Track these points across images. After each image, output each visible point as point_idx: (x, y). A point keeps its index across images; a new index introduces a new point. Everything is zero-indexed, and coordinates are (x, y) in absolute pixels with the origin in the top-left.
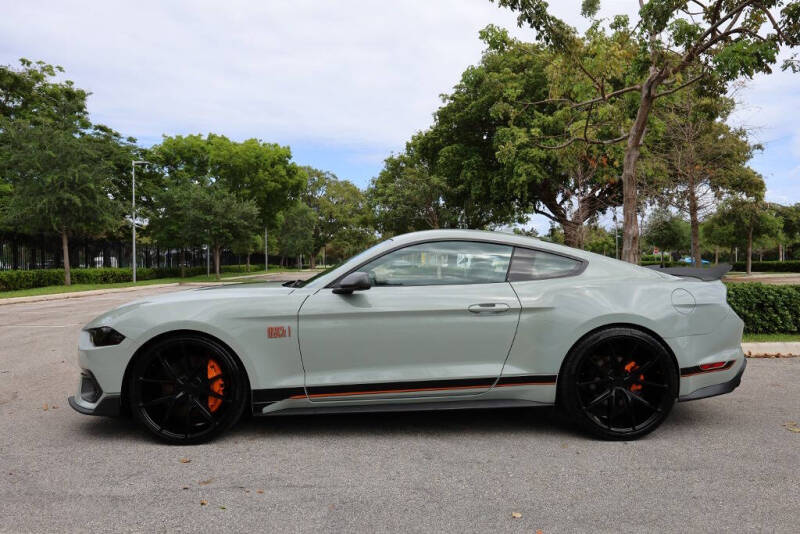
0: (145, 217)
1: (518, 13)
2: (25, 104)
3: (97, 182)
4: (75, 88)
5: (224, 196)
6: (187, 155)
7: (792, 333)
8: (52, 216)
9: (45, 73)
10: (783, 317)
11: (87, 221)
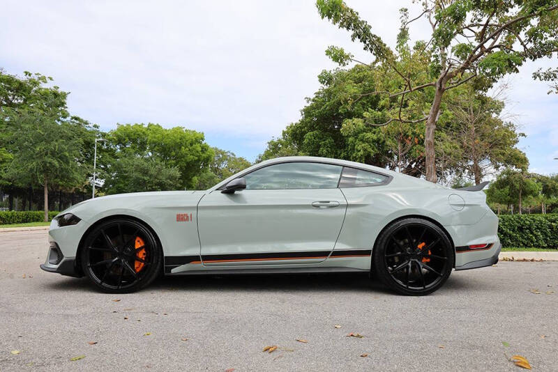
0: (102, 179)
1: (351, 32)
2: (25, 100)
3: (70, 151)
4: (60, 91)
5: (157, 164)
6: (133, 137)
7: (544, 248)
8: (38, 174)
9: (40, 81)
10: (536, 236)
11: (62, 178)
